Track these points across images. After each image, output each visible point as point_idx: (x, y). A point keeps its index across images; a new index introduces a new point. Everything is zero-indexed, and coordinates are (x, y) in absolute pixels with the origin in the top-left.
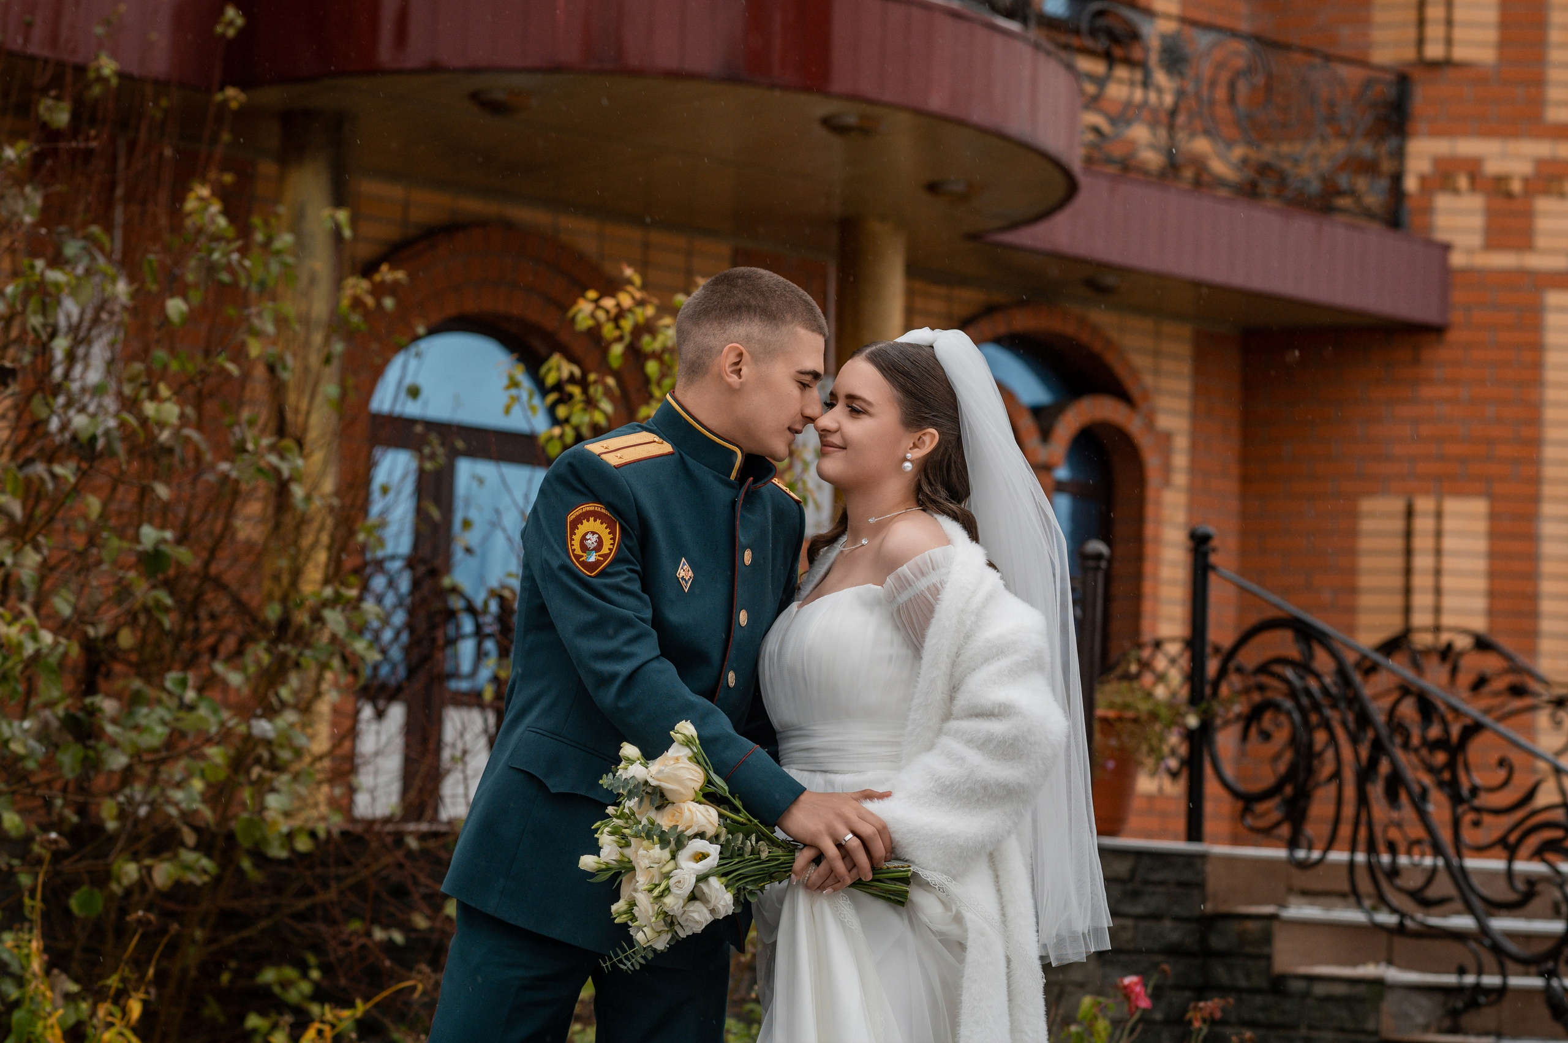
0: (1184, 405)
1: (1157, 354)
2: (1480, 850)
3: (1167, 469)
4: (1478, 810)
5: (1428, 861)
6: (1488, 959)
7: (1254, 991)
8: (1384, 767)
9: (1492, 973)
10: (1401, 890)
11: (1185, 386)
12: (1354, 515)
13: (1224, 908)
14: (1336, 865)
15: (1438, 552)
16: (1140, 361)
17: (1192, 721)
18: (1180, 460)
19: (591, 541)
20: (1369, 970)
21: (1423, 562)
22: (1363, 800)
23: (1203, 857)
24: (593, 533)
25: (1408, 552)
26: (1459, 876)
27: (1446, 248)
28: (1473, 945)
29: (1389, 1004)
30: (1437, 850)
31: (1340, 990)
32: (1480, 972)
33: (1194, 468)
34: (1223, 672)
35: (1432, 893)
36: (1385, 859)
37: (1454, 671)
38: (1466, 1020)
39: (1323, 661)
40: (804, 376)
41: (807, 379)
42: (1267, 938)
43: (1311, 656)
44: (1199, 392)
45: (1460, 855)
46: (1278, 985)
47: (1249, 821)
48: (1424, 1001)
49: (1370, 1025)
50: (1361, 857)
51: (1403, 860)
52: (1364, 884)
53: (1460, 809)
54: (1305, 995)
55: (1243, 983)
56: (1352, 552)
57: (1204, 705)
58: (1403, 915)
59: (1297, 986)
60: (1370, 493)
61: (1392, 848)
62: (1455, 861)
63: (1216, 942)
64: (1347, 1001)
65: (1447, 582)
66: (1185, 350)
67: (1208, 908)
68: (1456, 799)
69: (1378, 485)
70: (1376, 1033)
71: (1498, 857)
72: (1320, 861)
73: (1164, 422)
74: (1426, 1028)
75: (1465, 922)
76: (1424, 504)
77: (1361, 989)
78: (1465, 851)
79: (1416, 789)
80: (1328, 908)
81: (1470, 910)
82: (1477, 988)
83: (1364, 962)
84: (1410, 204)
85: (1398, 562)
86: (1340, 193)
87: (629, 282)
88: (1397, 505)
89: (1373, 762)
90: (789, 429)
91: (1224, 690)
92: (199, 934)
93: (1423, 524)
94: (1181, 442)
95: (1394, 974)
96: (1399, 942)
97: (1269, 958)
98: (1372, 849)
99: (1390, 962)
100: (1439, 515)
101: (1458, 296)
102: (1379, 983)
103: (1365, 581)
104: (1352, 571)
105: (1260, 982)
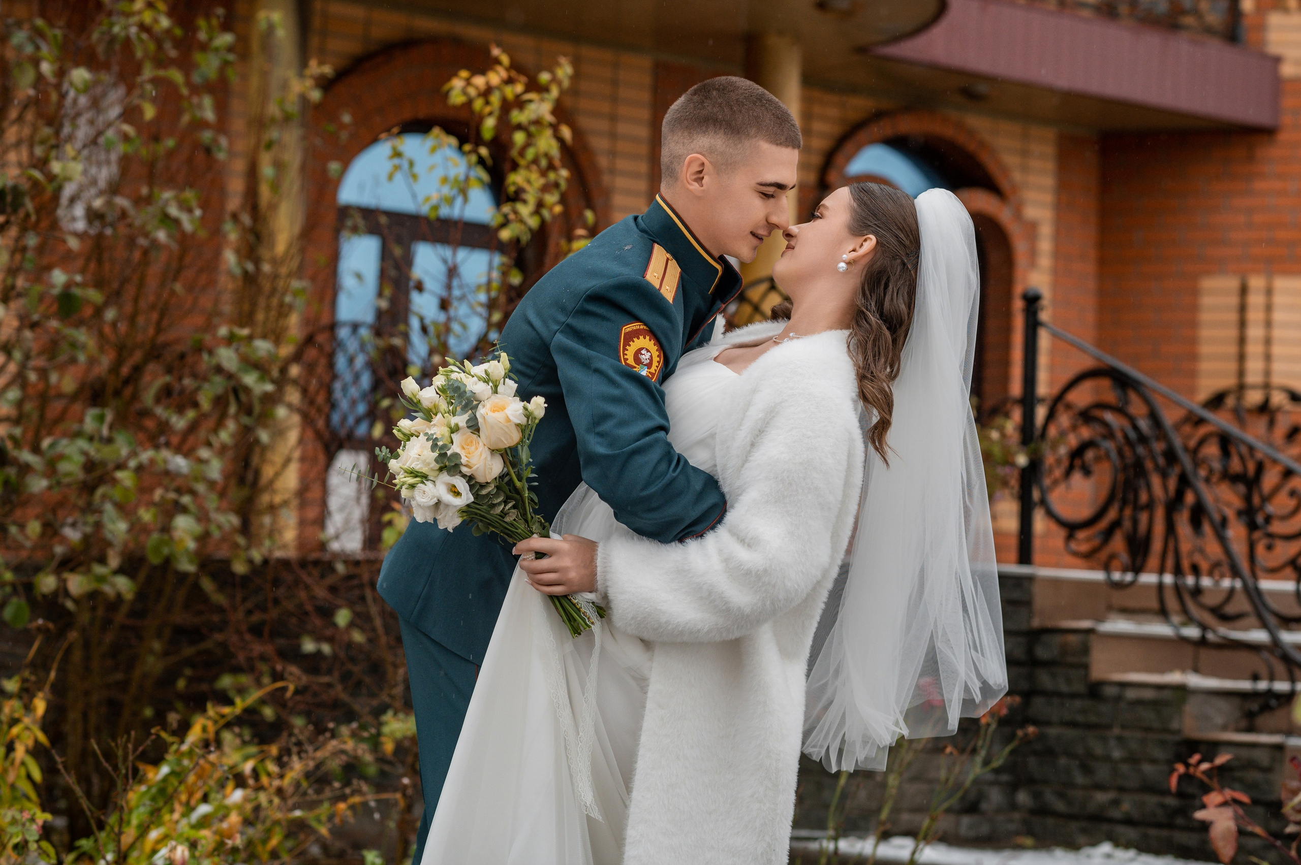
0: (1048, 198)
1: (1025, 153)
2: (1274, 572)
3: (1033, 253)
4: (1270, 536)
5: (1226, 583)
6: (1280, 667)
7: (1073, 696)
8: (1190, 498)
9: (1282, 679)
10: (1203, 606)
11: (1049, 181)
12: (1195, 293)
13: (1050, 624)
14: (1147, 587)
15: (1268, 324)
16: (1010, 160)
17: (1022, 460)
18: (1045, 245)
19: (645, 357)
20: (1175, 677)
21: (1255, 332)
22: (1170, 529)
23: (1030, 579)
24: (648, 351)
25: (1242, 324)
26: (1254, 595)
27: (1277, 60)
28: (1266, 655)
29: (1191, 708)
30: (1235, 573)
31: (1149, 694)
32: (1272, 678)
33: (1057, 254)
34: (1051, 416)
35: (1230, 609)
36: (1190, 580)
37: (1272, 423)
38: (1261, 721)
39: (1137, 408)
40: (764, 187)
41: (770, 190)
42: (1085, 650)
43: (1127, 402)
44: (1063, 186)
45: (1255, 577)
46: (1095, 690)
47: (1074, 546)
48: (1223, 705)
49: (1175, 725)
50: (1168, 579)
51: (1206, 582)
52: (1172, 602)
53: (1257, 535)
54: (1118, 699)
55: (1064, 688)
56: (1193, 324)
57: (1033, 445)
58: (1204, 627)
59: (1110, 691)
60: (1209, 273)
61: (1196, 570)
62: (1250, 581)
63: (1042, 653)
64: (1154, 704)
65: (1276, 350)
66: (1049, 150)
67: (1036, 623)
68: (1252, 526)
69: (1216, 267)
70: (1178, 732)
71: (1286, 578)
72: (1132, 583)
73: (1031, 212)
74: (1225, 728)
75: (1260, 636)
76: (1256, 283)
77: (1166, 694)
78: (1259, 573)
79: (1217, 517)
80: (1140, 623)
81: (1264, 625)
82: (1270, 693)
83: (1170, 669)
84: (1246, 23)
85: (1233, 333)
86: (1184, 12)
87: (497, 61)
88: (1232, 283)
89: (1179, 495)
90: (753, 234)
91: (1052, 431)
92: (157, 646)
93: (1256, 300)
94: (1046, 231)
95: (1195, 680)
96: (1204, 654)
97: (1086, 667)
98: (1178, 571)
99: (1196, 670)
100: (1269, 292)
101: (1288, 102)
102: (1182, 690)
103: (1205, 349)
104: (1193, 341)
105: (1079, 687)
